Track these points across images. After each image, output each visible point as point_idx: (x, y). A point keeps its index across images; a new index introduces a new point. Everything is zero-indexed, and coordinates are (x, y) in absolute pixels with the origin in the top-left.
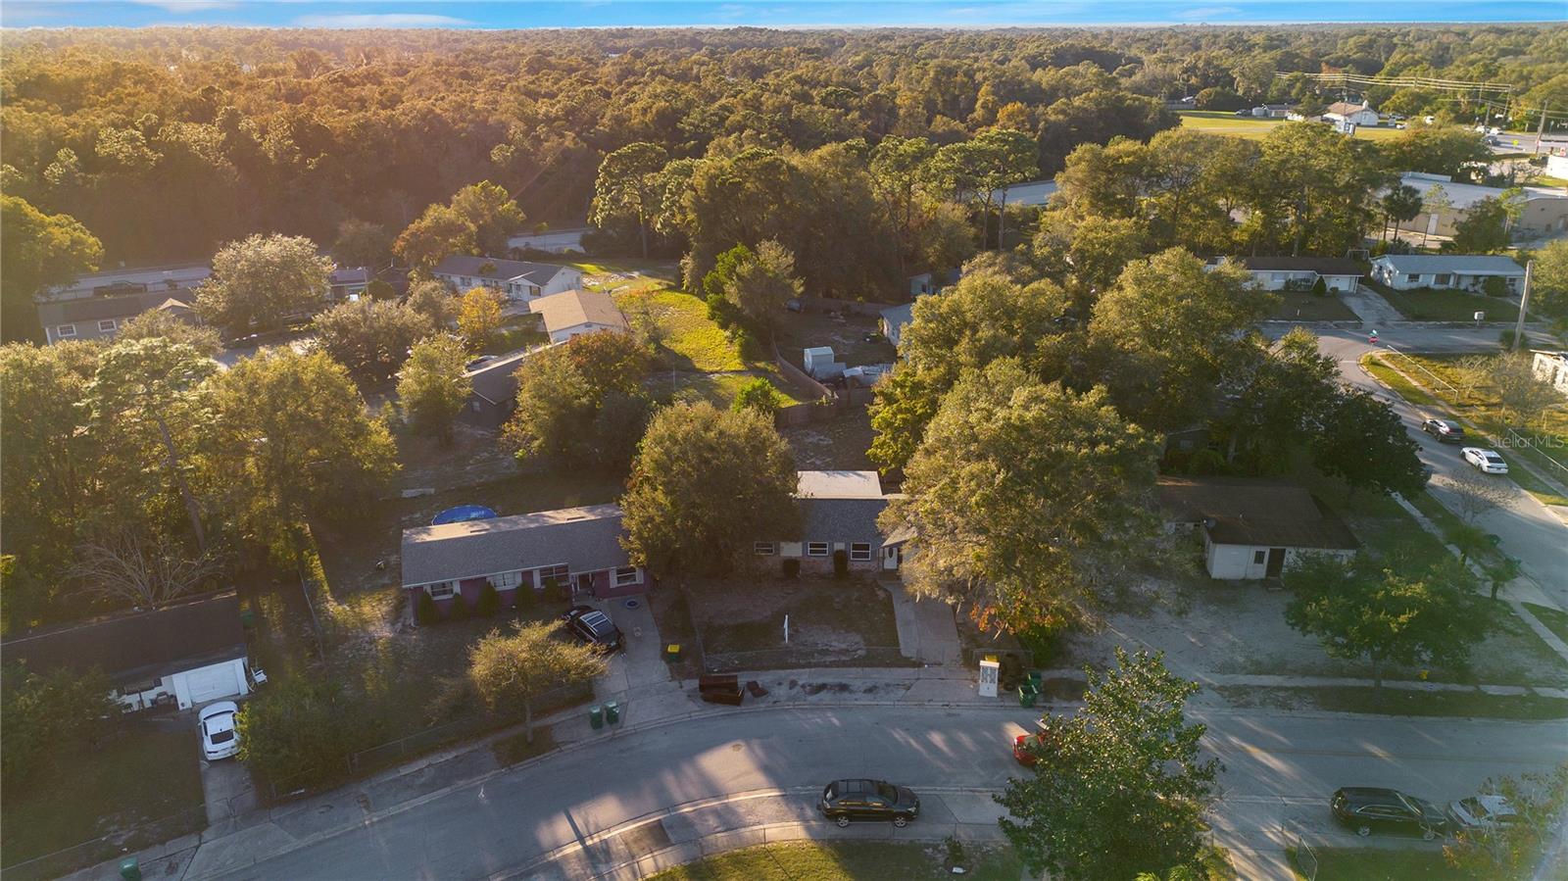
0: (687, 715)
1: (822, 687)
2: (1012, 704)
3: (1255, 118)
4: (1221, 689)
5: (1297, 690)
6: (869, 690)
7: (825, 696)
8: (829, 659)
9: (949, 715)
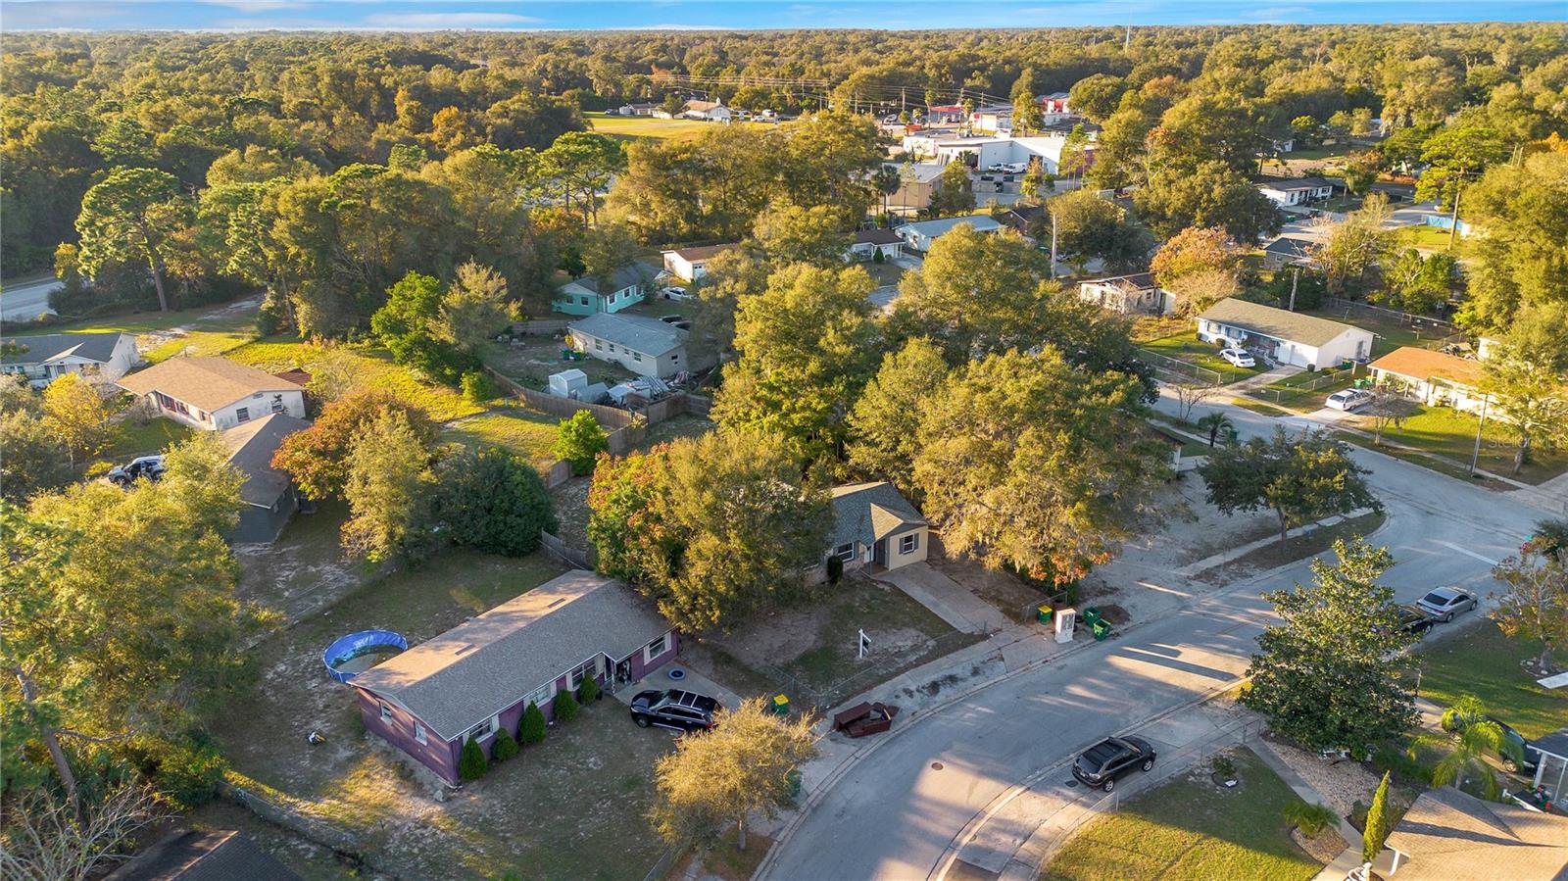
0: (853, 758)
1: (934, 687)
2: (1089, 641)
3: (623, 116)
4: (1198, 577)
5: (1238, 561)
6: (976, 672)
7: (945, 693)
8: (912, 658)
9: (1060, 668)
